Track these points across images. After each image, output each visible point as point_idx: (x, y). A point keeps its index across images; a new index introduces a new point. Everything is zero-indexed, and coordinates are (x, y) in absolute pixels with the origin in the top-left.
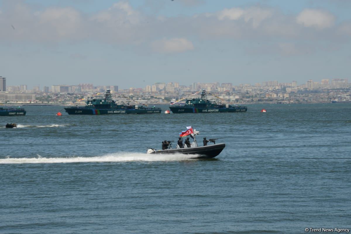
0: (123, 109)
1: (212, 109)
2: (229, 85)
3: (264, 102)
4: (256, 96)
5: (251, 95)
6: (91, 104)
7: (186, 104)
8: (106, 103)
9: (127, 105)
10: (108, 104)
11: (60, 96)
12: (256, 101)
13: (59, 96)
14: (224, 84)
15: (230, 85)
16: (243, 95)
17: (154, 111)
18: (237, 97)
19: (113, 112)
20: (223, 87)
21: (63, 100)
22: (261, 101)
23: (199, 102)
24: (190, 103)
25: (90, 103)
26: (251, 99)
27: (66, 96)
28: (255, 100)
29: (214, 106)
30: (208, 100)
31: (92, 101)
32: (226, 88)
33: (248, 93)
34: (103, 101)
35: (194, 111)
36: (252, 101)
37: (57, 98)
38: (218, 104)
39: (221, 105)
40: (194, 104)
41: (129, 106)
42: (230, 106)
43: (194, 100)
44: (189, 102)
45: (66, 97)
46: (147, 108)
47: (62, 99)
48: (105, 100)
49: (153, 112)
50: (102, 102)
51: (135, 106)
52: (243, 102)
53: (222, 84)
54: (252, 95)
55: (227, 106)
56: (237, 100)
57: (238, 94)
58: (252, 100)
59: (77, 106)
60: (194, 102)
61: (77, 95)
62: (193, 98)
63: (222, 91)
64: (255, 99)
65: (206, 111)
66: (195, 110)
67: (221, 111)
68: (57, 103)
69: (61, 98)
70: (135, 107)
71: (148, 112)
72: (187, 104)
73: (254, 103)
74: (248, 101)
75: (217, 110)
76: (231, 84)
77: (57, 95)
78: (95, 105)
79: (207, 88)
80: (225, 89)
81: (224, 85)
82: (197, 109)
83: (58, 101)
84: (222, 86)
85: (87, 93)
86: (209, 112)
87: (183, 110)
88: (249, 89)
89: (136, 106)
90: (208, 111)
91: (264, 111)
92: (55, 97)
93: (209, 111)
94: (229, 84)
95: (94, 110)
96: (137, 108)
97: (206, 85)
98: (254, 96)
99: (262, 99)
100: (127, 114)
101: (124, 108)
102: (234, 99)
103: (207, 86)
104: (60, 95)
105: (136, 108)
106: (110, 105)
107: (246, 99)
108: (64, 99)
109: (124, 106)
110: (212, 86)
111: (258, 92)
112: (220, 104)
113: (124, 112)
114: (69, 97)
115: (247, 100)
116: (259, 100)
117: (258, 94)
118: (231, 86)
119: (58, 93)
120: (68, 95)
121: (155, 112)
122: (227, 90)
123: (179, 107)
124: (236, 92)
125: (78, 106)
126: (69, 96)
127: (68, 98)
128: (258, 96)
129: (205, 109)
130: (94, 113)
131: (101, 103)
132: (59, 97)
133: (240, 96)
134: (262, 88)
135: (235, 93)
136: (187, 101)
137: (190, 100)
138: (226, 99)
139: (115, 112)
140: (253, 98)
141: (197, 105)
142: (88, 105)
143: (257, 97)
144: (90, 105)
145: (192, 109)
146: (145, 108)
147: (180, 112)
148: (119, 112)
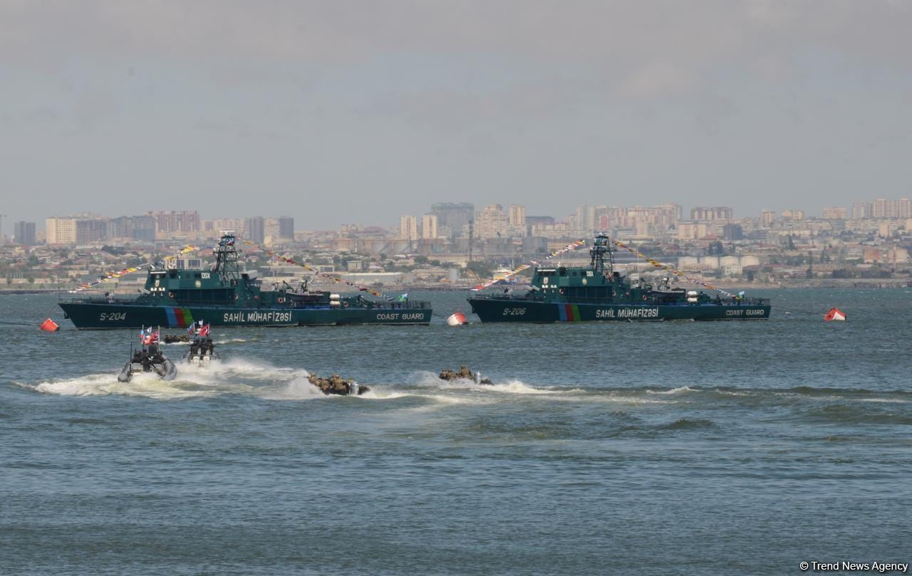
0: (284, 308)
1: (632, 308)
2: (719, 215)
3: (856, 281)
4: (824, 258)
5: (806, 254)
6: (161, 286)
7: (535, 287)
8: (218, 285)
9: (300, 292)
10: (228, 286)
11: (76, 259)
12: (825, 277)
13: (71, 256)
14: (700, 210)
15: (723, 213)
16: (775, 253)
17: (401, 312)
18: (750, 261)
19: (246, 317)
20: (696, 223)
21: (87, 272)
22: (844, 277)
23: (584, 281)
24: (549, 284)
25: (157, 282)
26: (806, 267)
27: (97, 259)
28: (820, 274)
29: (641, 296)
30: (616, 274)
31: (164, 275)
32: (708, 225)
33: (792, 247)
34: (206, 276)
35: (563, 315)
36: (810, 275)
37: (62, 264)
38: (655, 289)
39: (670, 291)
40: (562, 288)
41: (306, 296)
42: (702, 297)
43: (563, 271)
44: (546, 279)
45: (100, 264)
46: (379, 305)
47: (82, 269)
48: (215, 272)
49: (400, 317)
50: (203, 281)
51: (329, 294)
52: (772, 280)
53: (693, 211)
54: (810, 253)
55: (693, 297)
56: (750, 273)
57: (754, 251)
58: (809, 271)
59: (107, 294)
60: (565, 281)
61: (140, 253)
62: (559, 266)
63: (692, 237)
64: (820, 270)
65: (610, 313)
66: (569, 310)
67: (666, 316)
68: (63, 285)
69: (78, 266)
70: (330, 300)
71: (380, 316)
72: (538, 289)
73: (817, 282)
74: (793, 277)
75: (654, 312)
76: (728, 211)
77: (63, 252)
78: (173, 291)
79: (634, 225)
80: (703, 231)
81: (700, 216)
82: (575, 308)
83: (67, 277)
84: (693, 217)
85: (176, 245)
86: (623, 319)
87: (522, 312)
88: (798, 228)
89: (332, 296)
90: (616, 313)
91: (838, 316)
92: (58, 263)
93: (621, 313)
94: (719, 210)
95: (170, 310)
96: (337, 303)
97: (631, 214)
98: (819, 256)
99: (849, 267)
100: (300, 325)
101: (287, 304)
102: (737, 269)
103: (634, 218)
104: (77, 252)
105: (333, 303)
106: (231, 292)
107: (786, 271)
108: (87, 269)
109: (289, 296)
110: (652, 218)
111: (835, 243)
112: (663, 289)
113: (286, 317)
114: (108, 262)
115: (791, 271)
116: (836, 274)
117: (834, 250)
118: (726, 216)
119: (69, 248)
120: (103, 254)
121: (405, 316)
122: (709, 233)
123: (506, 298)
124: (748, 242)
125: (111, 295)
126: (110, 256)
127: (103, 263)
128: (833, 258)
129: (608, 308)
130: (172, 320)
131: (198, 284)
132: (70, 262)
133: (760, 258)
134: (848, 227)
135: (741, 246)
136: (538, 277)
137: (547, 274)
138: (708, 268)
139: (251, 317)
140: (814, 266)
141: (573, 292)
142: (148, 292)
143: (828, 260)
144: (158, 293)
145: (556, 305)
146: (370, 305)
147: (510, 319)
148: (265, 317)
